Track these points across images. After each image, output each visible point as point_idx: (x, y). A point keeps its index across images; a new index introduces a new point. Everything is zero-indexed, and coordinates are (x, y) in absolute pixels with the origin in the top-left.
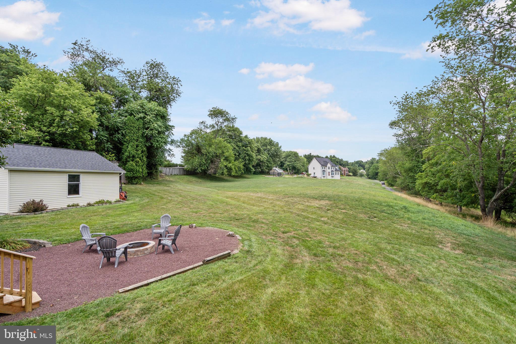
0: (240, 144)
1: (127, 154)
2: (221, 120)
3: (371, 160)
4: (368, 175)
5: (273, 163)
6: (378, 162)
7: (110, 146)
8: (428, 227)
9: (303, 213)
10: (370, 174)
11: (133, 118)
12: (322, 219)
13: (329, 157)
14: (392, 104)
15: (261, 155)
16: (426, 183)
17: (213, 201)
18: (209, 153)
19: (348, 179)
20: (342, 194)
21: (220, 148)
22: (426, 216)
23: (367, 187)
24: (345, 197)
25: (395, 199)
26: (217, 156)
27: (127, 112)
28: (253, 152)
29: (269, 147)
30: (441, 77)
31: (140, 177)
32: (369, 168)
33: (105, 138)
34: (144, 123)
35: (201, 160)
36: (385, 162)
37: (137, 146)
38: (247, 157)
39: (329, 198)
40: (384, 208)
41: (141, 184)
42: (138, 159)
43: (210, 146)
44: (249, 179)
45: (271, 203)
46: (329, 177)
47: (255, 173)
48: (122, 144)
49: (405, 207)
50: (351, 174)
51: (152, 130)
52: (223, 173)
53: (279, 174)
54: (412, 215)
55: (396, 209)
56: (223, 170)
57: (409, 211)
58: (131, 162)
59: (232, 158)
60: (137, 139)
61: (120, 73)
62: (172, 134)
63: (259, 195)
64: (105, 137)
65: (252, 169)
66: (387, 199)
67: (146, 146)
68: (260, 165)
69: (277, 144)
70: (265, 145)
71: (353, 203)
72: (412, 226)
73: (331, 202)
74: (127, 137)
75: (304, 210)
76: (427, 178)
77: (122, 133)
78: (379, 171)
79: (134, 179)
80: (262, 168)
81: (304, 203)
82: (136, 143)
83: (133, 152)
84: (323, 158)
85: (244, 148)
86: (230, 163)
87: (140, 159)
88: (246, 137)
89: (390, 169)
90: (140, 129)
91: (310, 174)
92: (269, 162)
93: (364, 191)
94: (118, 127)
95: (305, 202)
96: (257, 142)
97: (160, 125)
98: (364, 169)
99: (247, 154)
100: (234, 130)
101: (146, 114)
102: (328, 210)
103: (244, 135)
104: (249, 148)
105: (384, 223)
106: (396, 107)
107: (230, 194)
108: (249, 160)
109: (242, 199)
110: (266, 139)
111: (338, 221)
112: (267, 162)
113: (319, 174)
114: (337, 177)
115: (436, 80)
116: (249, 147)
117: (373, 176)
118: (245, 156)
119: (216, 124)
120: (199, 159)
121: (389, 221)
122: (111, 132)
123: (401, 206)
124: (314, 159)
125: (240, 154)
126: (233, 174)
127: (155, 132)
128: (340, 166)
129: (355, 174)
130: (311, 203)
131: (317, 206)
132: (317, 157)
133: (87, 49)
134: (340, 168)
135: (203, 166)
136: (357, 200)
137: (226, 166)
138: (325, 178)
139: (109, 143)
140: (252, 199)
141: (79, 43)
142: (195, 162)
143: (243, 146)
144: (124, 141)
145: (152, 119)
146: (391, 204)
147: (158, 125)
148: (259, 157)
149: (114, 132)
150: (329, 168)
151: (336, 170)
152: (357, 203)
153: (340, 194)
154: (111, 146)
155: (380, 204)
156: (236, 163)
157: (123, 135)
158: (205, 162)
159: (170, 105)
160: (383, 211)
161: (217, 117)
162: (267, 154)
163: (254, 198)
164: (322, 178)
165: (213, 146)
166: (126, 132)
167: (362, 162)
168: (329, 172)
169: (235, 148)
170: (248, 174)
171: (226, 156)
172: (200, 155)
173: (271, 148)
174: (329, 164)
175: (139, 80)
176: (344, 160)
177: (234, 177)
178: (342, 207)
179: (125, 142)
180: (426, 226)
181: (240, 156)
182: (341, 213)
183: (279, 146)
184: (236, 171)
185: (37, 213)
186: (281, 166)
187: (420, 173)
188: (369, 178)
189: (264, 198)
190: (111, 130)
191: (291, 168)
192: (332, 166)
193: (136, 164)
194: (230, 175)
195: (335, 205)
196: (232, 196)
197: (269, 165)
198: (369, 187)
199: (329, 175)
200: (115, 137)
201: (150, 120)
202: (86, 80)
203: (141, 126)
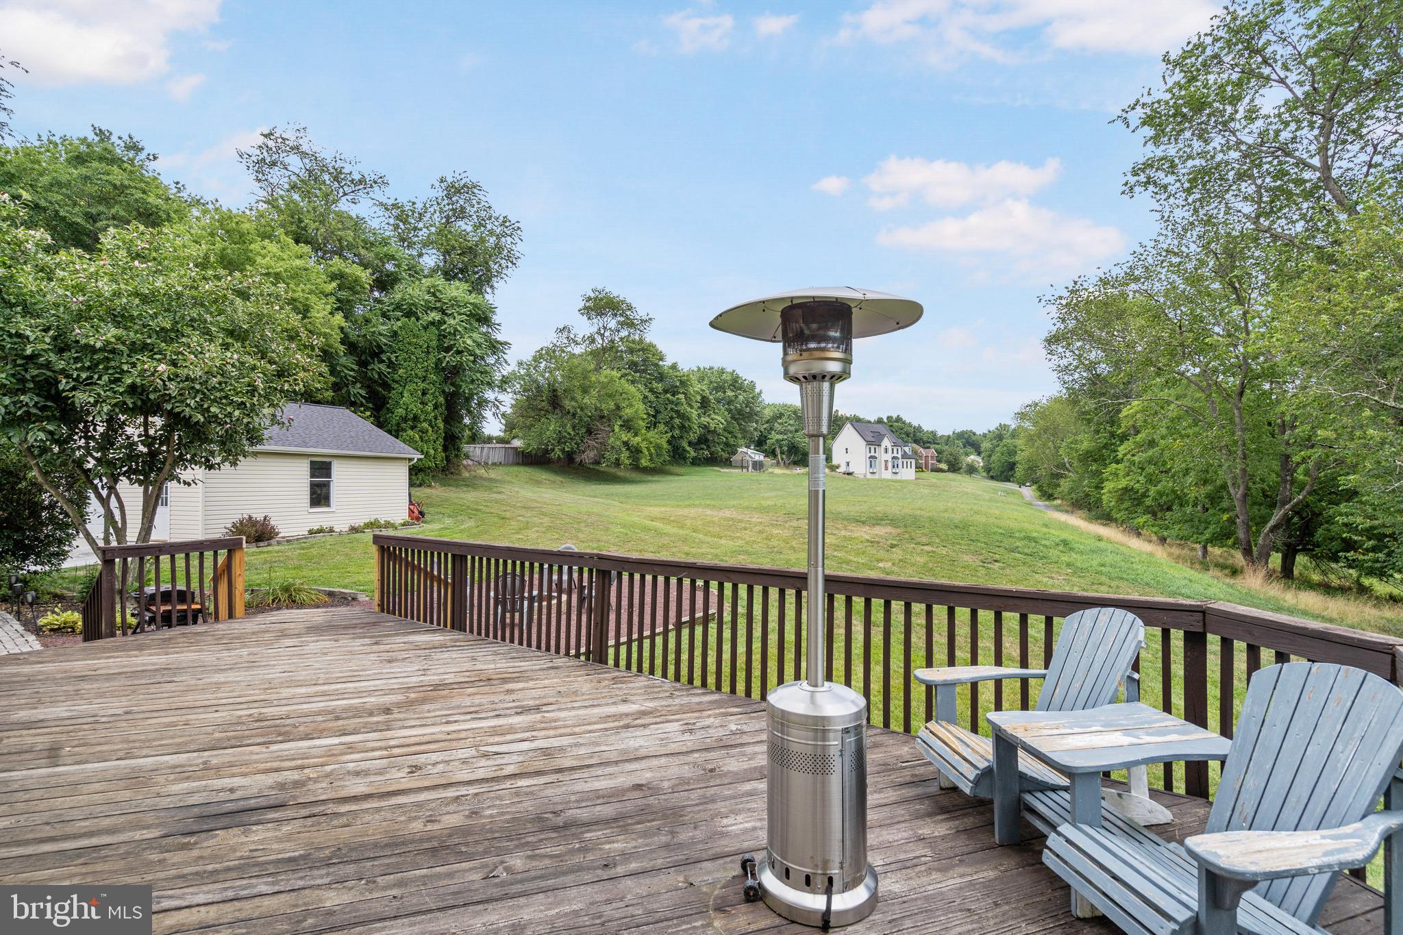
0: (659, 387)
1: (400, 411)
2: (612, 324)
3: (997, 429)
4: (987, 469)
5: (740, 436)
6: (1014, 435)
7: (360, 391)
8: (1107, 581)
9: (835, 553)
10: (993, 465)
11: (414, 323)
12: (881, 565)
13: (885, 420)
14: (1043, 303)
15: (709, 416)
16: (1126, 490)
17: (624, 526)
18: (582, 409)
19: (934, 480)
20: (922, 513)
21: (610, 396)
22: (1109, 559)
23: (984, 500)
24: (931, 519)
25: (1046, 526)
26: (602, 417)
27: (398, 307)
28: (692, 407)
29: (730, 393)
30: (1153, 244)
31: (429, 468)
32: (992, 451)
33: (351, 373)
34: (442, 337)
35: (564, 426)
36: (1030, 435)
37: (424, 394)
38: (677, 421)
39: (894, 522)
40: (1018, 544)
41: (430, 486)
42: (425, 425)
43: (585, 391)
44: (680, 478)
45: (760, 532)
46: (887, 475)
47: (696, 462)
48: (388, 387)
49: (1065, 543)
50: (944, 466)
51: (459, 352)
52: (617, 460)
53: (758, 466)
54: (1078, 557)
55: (1045, 546)
56: (619, 452)
57: (1072, 549)
58: (410, 433)
59: (641, 422)
60: (424, 374)
61: (376, 209)
62: (506, 362)
63: (728, 514)
64: (352, 370)
65: (688, 452)
66: (1026, 526)
67: (444, 392)
68: (707, 440)
69: (752, 385)
70: (719, 388)
71: (949, 532)
72: (1074, 579)
73: (899, 531)
74: (401, 371)
75: (838, 546)
76: (1128, 478)
77: (389, 359)
78: (1017, 458)
79: (416, 474)
80: (713, 449)
81: (836, 532)
82: (422, 385)
83: (415, 408)
84: (870, 422)
85: (668, 395)
86: (636, 435)
87: (430, 425)
88: (674, 367)
89: (1044, 453)
90: (431, 350)
91: (838, 467)
92: (730, 433)
93: (975, 508)
94: (379, 346)
95: (837, 528)
96: (701, 380)
97: (479, 340)
98: (979, 454)
99: (677, 412)
100: (643, 350)
101: (444, 312)
102: (893, 546)
103: (668, 362)
104: (681, 396)
105: (1014, 571)
106: (1053, 309)
107: (655, 511)
108: (682, 427)
109: (688, 523)
110: (722, 371)
111: (914, 568)
112: (726, 434)
113: (860, 466)
114: (908, 473)
115: (1142, 250)
116: (683, 393)
117: (1002, 472)
118: (672, 418)
119: (598, 333)
120: (558, 424)
121: (1025, 569)
122: (363, 358)
123: (1057, 540)
124: (848, 426)
125: (657, 412)
126: (644, 462)
127: (467, 358)
128: (915, 445)
129: (954, 467)
130: (852, 531)
131: (867, 537)
132: (856, 421)
133: (296, 149)
134: (915, 452)
135: (566, 442)
136: (956, 527)
137: (626, 444)
138: (876, 476)
139: (358, 385)
140: (713, 522)
141: (277, 135)
142: (548, 433)
143: (666, 391)
144: (394, 381)
145: (460, 325)
146: (1035, 535)
147: (474, 341)
148: (704, 420)
149: (369, 358)
150: (886, 451)
151: (905, 456)
152: (957, 532)
153: (918, 512)
154: (363, 392)
155: (1010, 534)
156: (652, 434)
157: (391, 364)
158: (572, 433)
159: (492, 287)
160: (1013, 550)
161: (601, 314)
162: (726, 413)
163: (716, 519)
164: (869, 476)
165: (594, 393)
166: (397, 357)
167: (974, 434)
168: (886, 462)
169: (646, 397)
170: (678, 464)
171: (625, 417)
172: (560, 415)
173: (736, 397)
174: (886, 439)
175: (421, 225)
176: (925, 428)
177: (646, 471)
178: (924, 540)
179: (396, 382)
180: (1103, 579)
181: (660, 417)
182: (922, 553)
183: (757, 390)
184: (651, 455)
185: (261, 544)
186: (760, 444)
187: (1114, 465)
188: (992, 478)
189: (740, 521)
190: (364, 352)
191: (785, 448)
192: (895, 445)
193: (421, 437)
194: (636, 467)
195: (907, 536)
196: (662, 516)
197: (732, 441)
198: (990, 500)
199: (886, 468)
200: (373, 369)
201: (456, 330)
202: (304, 229)
203: (434, 343)
